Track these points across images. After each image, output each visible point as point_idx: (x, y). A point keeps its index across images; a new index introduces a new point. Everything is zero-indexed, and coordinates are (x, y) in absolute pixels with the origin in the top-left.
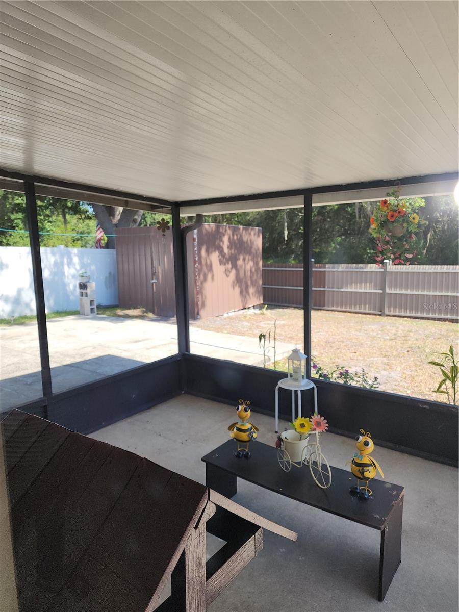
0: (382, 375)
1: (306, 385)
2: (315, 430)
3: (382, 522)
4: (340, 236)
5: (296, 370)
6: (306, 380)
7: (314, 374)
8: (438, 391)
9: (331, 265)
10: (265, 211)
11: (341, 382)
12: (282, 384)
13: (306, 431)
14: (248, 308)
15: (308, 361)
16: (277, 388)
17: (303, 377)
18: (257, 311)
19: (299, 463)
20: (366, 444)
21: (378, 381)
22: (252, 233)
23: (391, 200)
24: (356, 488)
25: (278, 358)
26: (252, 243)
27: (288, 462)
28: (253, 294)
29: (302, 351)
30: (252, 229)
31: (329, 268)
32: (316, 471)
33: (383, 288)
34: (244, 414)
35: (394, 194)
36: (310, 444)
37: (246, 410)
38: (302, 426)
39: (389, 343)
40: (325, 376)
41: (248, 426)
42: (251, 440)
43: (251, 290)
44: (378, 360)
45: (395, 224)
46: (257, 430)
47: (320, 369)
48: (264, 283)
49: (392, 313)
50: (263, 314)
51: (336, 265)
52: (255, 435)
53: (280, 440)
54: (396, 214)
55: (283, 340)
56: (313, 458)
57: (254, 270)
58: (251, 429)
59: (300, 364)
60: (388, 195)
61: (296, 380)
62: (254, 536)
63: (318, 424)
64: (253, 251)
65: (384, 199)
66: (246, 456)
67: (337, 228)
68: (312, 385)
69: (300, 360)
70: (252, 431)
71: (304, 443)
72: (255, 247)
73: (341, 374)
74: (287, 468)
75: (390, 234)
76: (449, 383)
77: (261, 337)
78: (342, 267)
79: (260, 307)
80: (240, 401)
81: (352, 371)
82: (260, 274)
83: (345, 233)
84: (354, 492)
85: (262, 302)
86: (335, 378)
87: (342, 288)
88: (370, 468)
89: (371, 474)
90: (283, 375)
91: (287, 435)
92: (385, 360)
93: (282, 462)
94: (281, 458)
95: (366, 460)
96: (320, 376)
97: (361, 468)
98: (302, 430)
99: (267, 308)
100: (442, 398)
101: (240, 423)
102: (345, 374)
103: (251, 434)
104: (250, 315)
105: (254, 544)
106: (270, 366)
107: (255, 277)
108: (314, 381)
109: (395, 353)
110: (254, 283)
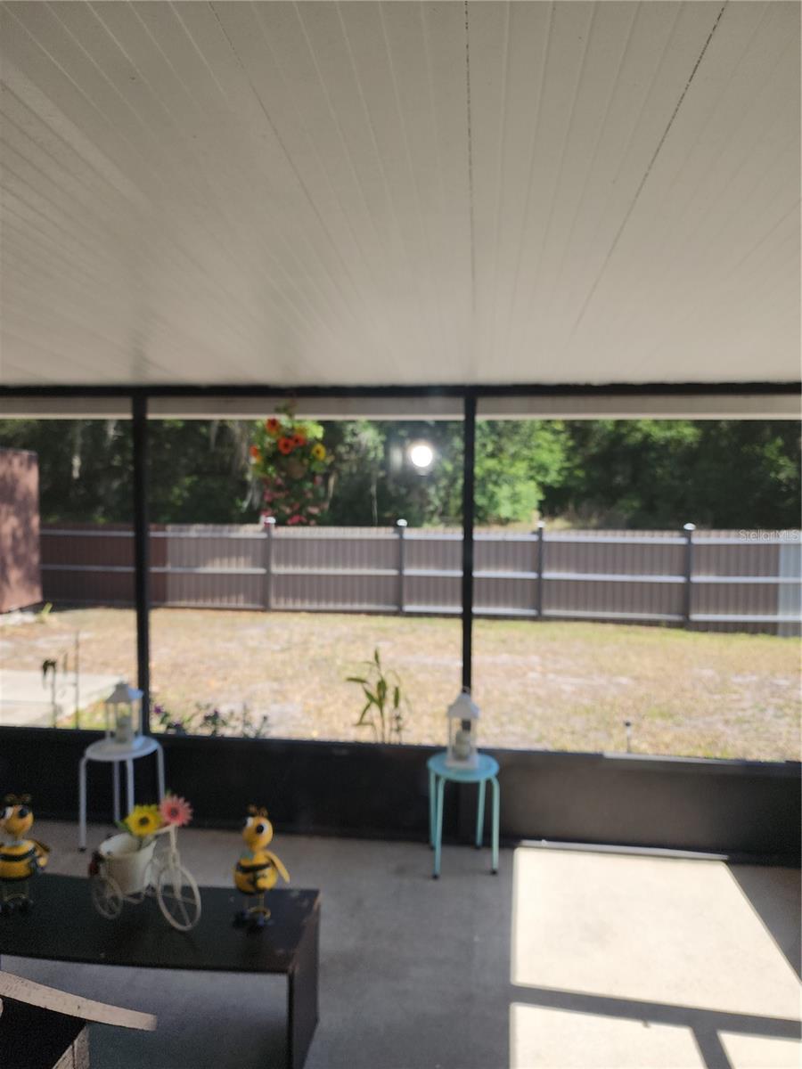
0: (274, 710)
1: (142, 747)
2: (167, 824)
3: (288, 958)
4: (189, 474)
5: (122, 722)
6: (141, 740)
7: (157, 726)
8: (361, 723)
9: (177, 527)
10: (41, 421)
11: (206, 732)
12: (94, 753)
13: (150, 831)
14: (10, 612)
15: (146, 701)
16: (83, 763)
17: (136, 734)
18: (29, 617)
19: (137, 896)
20: (260, 829)
21: (269, 721)
22: (16, 461)
23: (283, 420)
24: (243, 914)
25: (83, 705)
26: (15, 480)
27: (115, 899)
28: (18, 582)
29: (134, 685)
30: (16, 454)
31: (171, 531)
32: (170, 903)
33: (266, 565)
34: (18, 823)
35: (288, 411)
36: (158, 853)
37: (22, 815)
38: (144, 822)
39: (280, 657)
40: (178, 727)
41: (27, 846)
42: (34, 874)
43: (15, 575)
44: (263, 686)
45: (292, 459)
46: (47, 850)
47: (167, 715)
48: (43, 560)
49: (282, 606)
50: (42, 622)
51: (185, 527)
52: (42, 862)
53: (97, 858)
54: (292, 443)
55: (89, 670)
56: (164, 880)
57: (20, 533)
58: (34, 850)
59: (131, 709)
60: (278, 411)
61: (122, 741)
62: (71, 1047)
63: (174, 813)
64: (19, 496)
65: (271, 417)
66: (24, 909)
67: (184, 461)
68: (154, 746)
69: (129, 701)
70: (37, 853)
71: (147, 854)
72: (21, 489)
73: (207, 718)
74: (112, 911)
75: (283, 474)
76: (374, 709)
77: (48, 665)
78: (195, 531)
79: (36, 608)
80: (9, 799)
81: (224, 710)
82: (33, 543)
83: (197, 471)
84: (240, 921)
85: (38, 598)
86: (196, 727)
87: (197, 566)
88: (268, 871)
89: (268, 881)
90: (95, 736)
91: (112, 846)
92: (275, 686)
93: (102, 904)
94: (100, 894)
95: (260, 859)
96: (169, 727)
97: (250, 876)
98: (143, 830)
99: (52, 610)
100: (365, 736)
101: (8, 844)
102: (213, 718)
103: (34, 860)
104: (14, 626)
105: (71, 1062)
106: (65, 722)
107: (22, 549)
108: (159, 738)
109: (290, 672)
110: (20, 561)
